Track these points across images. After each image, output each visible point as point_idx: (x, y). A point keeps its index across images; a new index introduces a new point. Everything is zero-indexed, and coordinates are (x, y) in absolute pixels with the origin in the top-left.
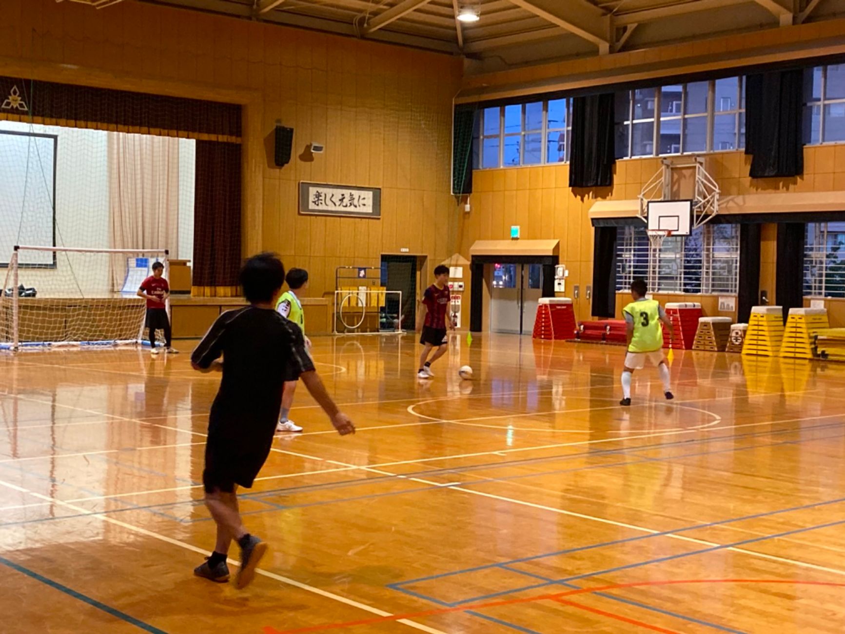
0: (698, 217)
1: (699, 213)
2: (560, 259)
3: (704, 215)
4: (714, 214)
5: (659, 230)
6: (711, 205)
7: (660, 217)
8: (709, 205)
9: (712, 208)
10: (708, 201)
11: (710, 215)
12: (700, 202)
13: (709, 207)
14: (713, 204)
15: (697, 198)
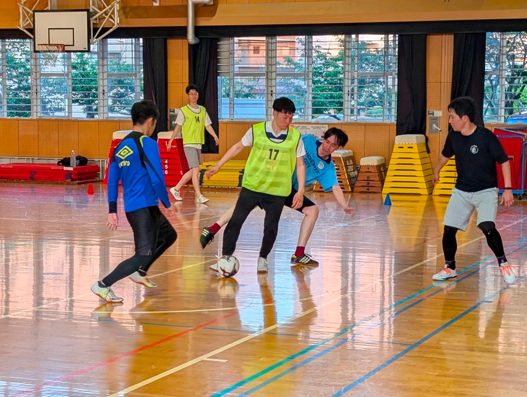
0: (95, 30)
1: (96, 27)
3: (103, 28)
4: (115, 28)
5: (49, 44)
6: (110, 17)
7: (49, 29)
8: (107, 17)
9: (110, 19)
10: (106, 13)
11: (108, 29)
12: (96, 13)
13: (108, 19)
14: (112, 16)
15: (92, 8)
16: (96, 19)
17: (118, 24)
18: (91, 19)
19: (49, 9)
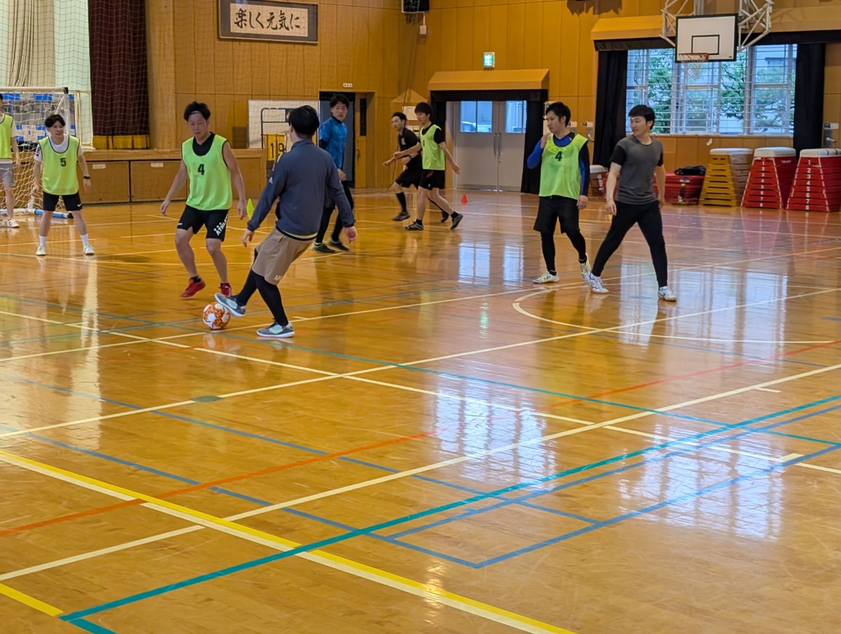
0: (744, 36)
1: (744, 32)
2: (550, 93)
3: (752, 34)
4: (766, 33)
5: (692, 54)
7: (693, 37)
8: (758, 21)
9: (762, 25)
11: (761, 34)
12: (746, 17)
13: (759, 24)
14: (764, 20)
15: (742, 12)
16: (745, 24)
17: (769, 29)
18: (739, 24)
19: (695, 15)
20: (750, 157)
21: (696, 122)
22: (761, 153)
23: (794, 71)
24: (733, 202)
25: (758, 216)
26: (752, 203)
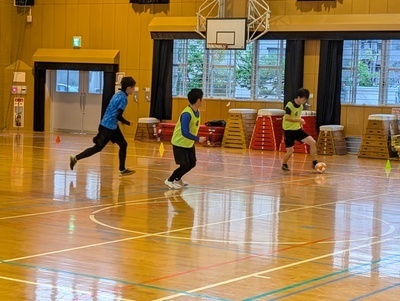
1: (252, 31)
2: (120, 67)
3: (257, 32)
4: (265, 32)
5: (217, 44)
7: (217, 32)
10: (260, 20)
11: (262, 32)
12: (252, 20)
13: (261, 25)
14: (264, 23)
16: (252, 25)
17: (269, 29)
18: (248, 25)
19: (218, 17)
20: (256, 115)
21: (220, 90)
22: (262, 113)
23: (284, 57)
24: (244, 146)
25: (261, 155)
26: (256, 147)
